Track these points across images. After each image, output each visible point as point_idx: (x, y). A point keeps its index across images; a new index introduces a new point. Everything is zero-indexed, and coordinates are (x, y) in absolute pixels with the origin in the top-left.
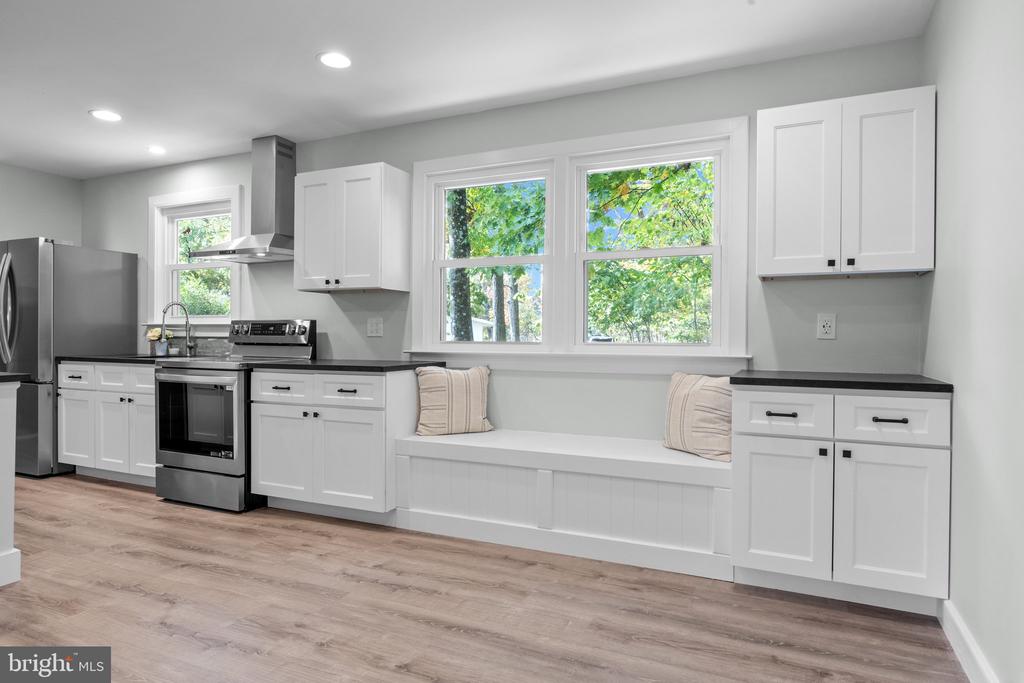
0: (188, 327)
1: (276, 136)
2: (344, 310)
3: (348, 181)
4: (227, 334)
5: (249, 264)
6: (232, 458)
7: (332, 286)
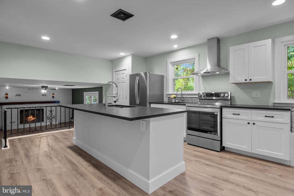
0: (182, 94)
1: (217, 37)
2: (241, 89)
3: (254, 47)
4: (197, 96)
5: (202, 76)
6: (217, 135)
7: (248, 81)
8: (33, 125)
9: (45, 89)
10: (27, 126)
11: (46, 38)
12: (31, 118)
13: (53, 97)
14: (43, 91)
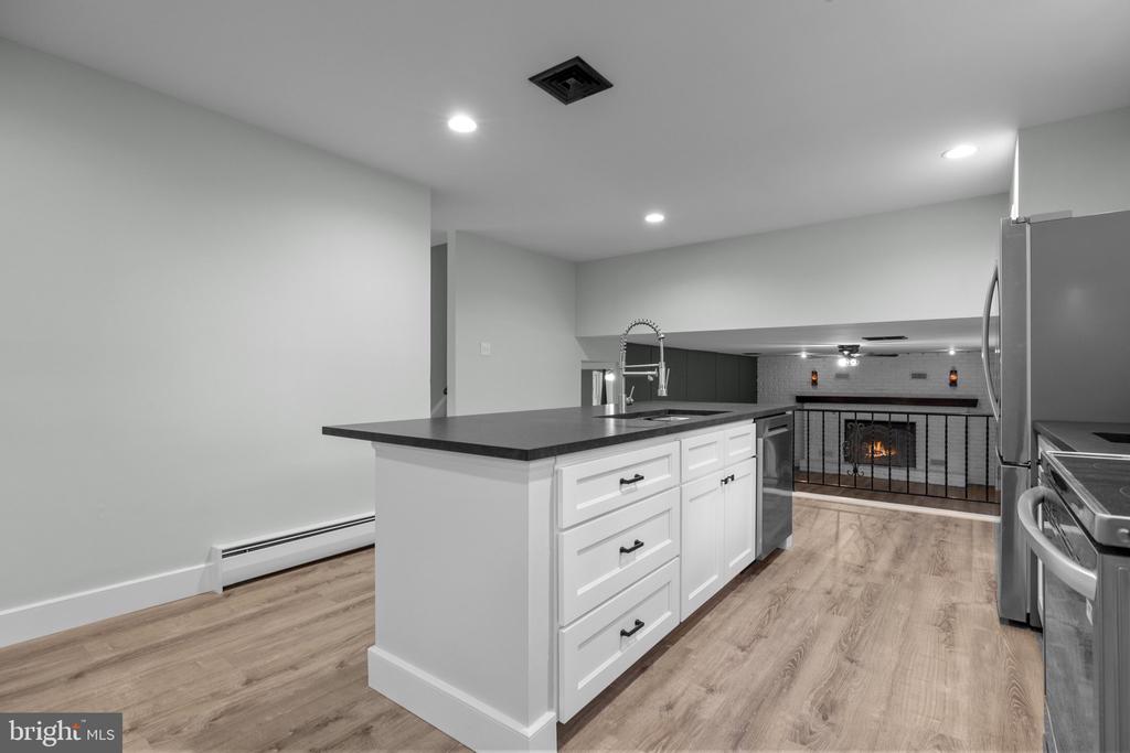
8: (881, 473)
9: (849, 357)
10: (865, 471)
11: (655, 218)
12: (878, 448)
13: (953, 383)
14: (843, 362)
